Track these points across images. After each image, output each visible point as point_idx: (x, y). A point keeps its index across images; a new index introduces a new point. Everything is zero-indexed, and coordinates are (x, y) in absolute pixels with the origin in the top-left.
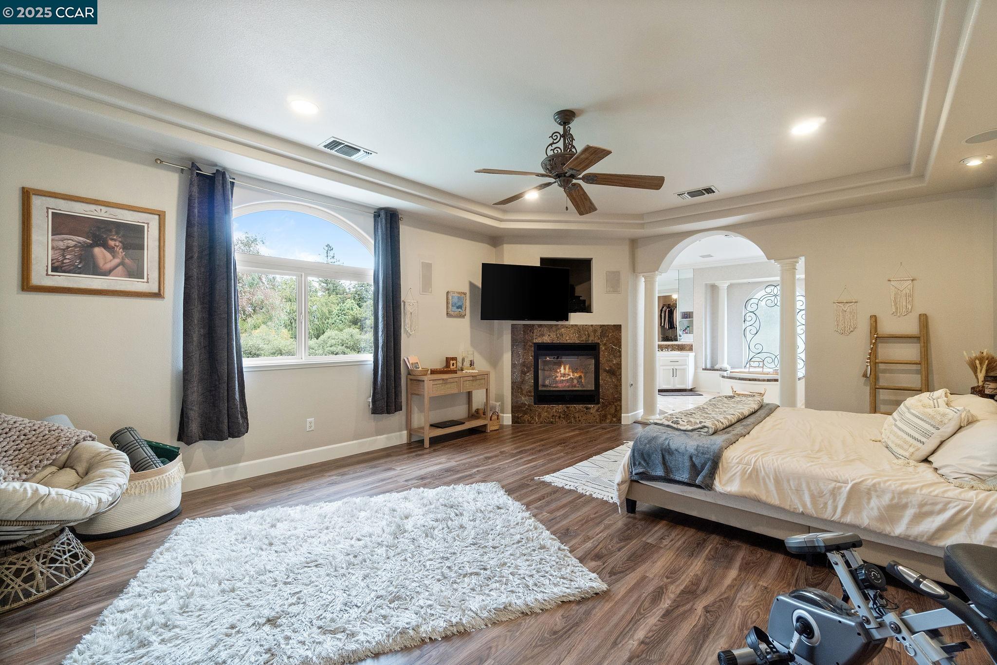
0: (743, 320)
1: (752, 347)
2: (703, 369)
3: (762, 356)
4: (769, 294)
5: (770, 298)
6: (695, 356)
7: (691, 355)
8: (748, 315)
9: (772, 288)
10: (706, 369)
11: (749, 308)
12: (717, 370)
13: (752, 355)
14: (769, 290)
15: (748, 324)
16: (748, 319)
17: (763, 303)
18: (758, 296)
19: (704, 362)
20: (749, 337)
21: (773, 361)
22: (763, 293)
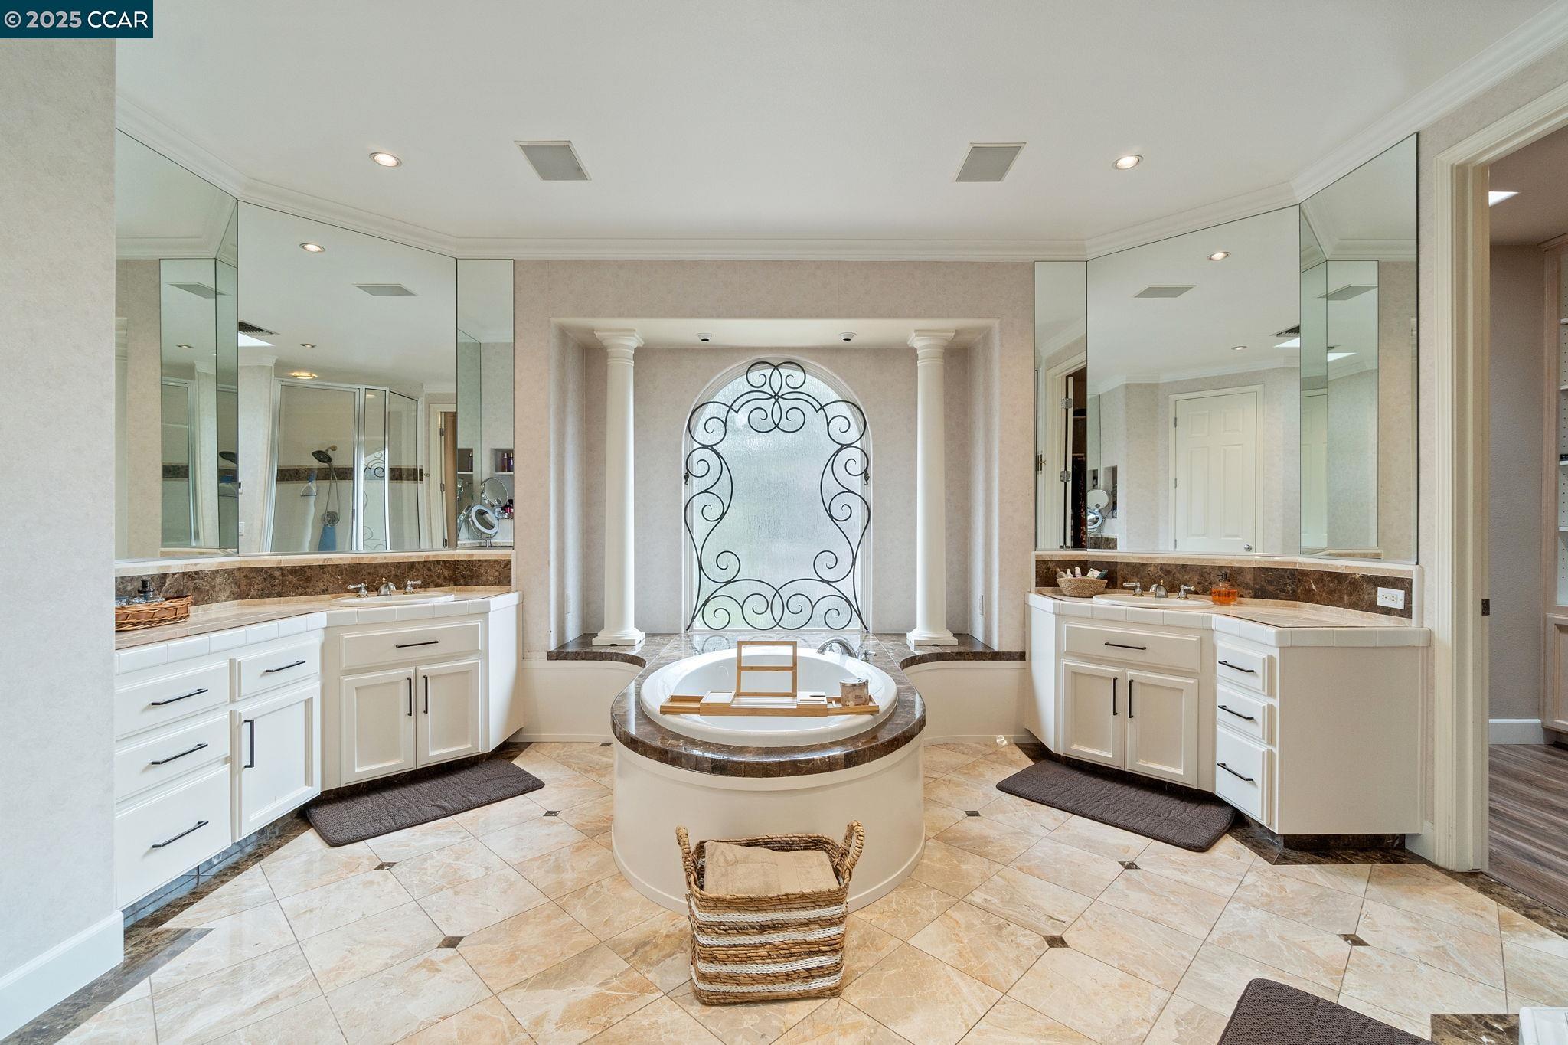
0: (683, 471)
1: (708, 561)
2: (551, 656)
3: (739, 590)
4: (758, 389)
5: (760, 404)
6: (521, 609)
7: (501, 605)
8: (696, 456)
9: (768, 372)
10: (555, 656)
11: (700, 435)
12: (601, 657)
13: (708, 587)
14: (756, 377)
15: (696, 485)
16: (698, 469)
17: (740, 419)
18: (726, 394)
19: (553, 627)
20: (700, 527)
21: (770, 605)
22: (740, 385)
